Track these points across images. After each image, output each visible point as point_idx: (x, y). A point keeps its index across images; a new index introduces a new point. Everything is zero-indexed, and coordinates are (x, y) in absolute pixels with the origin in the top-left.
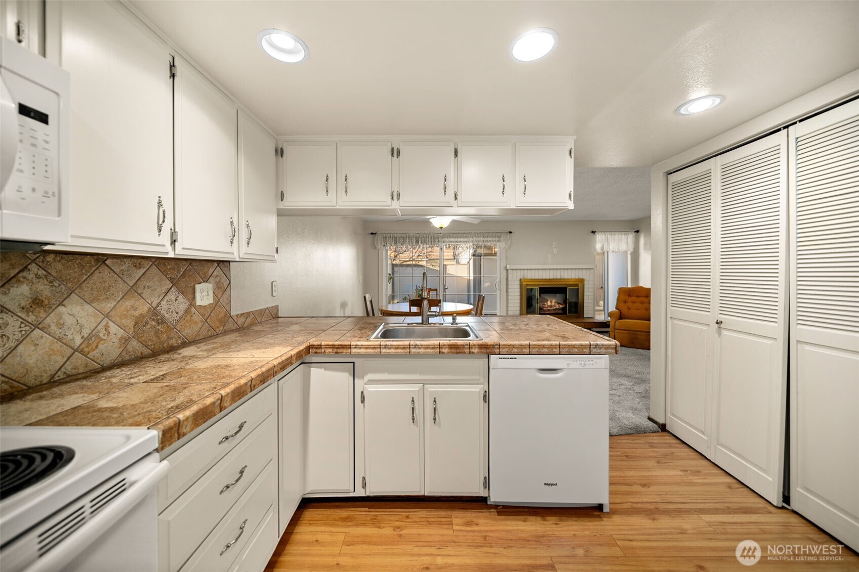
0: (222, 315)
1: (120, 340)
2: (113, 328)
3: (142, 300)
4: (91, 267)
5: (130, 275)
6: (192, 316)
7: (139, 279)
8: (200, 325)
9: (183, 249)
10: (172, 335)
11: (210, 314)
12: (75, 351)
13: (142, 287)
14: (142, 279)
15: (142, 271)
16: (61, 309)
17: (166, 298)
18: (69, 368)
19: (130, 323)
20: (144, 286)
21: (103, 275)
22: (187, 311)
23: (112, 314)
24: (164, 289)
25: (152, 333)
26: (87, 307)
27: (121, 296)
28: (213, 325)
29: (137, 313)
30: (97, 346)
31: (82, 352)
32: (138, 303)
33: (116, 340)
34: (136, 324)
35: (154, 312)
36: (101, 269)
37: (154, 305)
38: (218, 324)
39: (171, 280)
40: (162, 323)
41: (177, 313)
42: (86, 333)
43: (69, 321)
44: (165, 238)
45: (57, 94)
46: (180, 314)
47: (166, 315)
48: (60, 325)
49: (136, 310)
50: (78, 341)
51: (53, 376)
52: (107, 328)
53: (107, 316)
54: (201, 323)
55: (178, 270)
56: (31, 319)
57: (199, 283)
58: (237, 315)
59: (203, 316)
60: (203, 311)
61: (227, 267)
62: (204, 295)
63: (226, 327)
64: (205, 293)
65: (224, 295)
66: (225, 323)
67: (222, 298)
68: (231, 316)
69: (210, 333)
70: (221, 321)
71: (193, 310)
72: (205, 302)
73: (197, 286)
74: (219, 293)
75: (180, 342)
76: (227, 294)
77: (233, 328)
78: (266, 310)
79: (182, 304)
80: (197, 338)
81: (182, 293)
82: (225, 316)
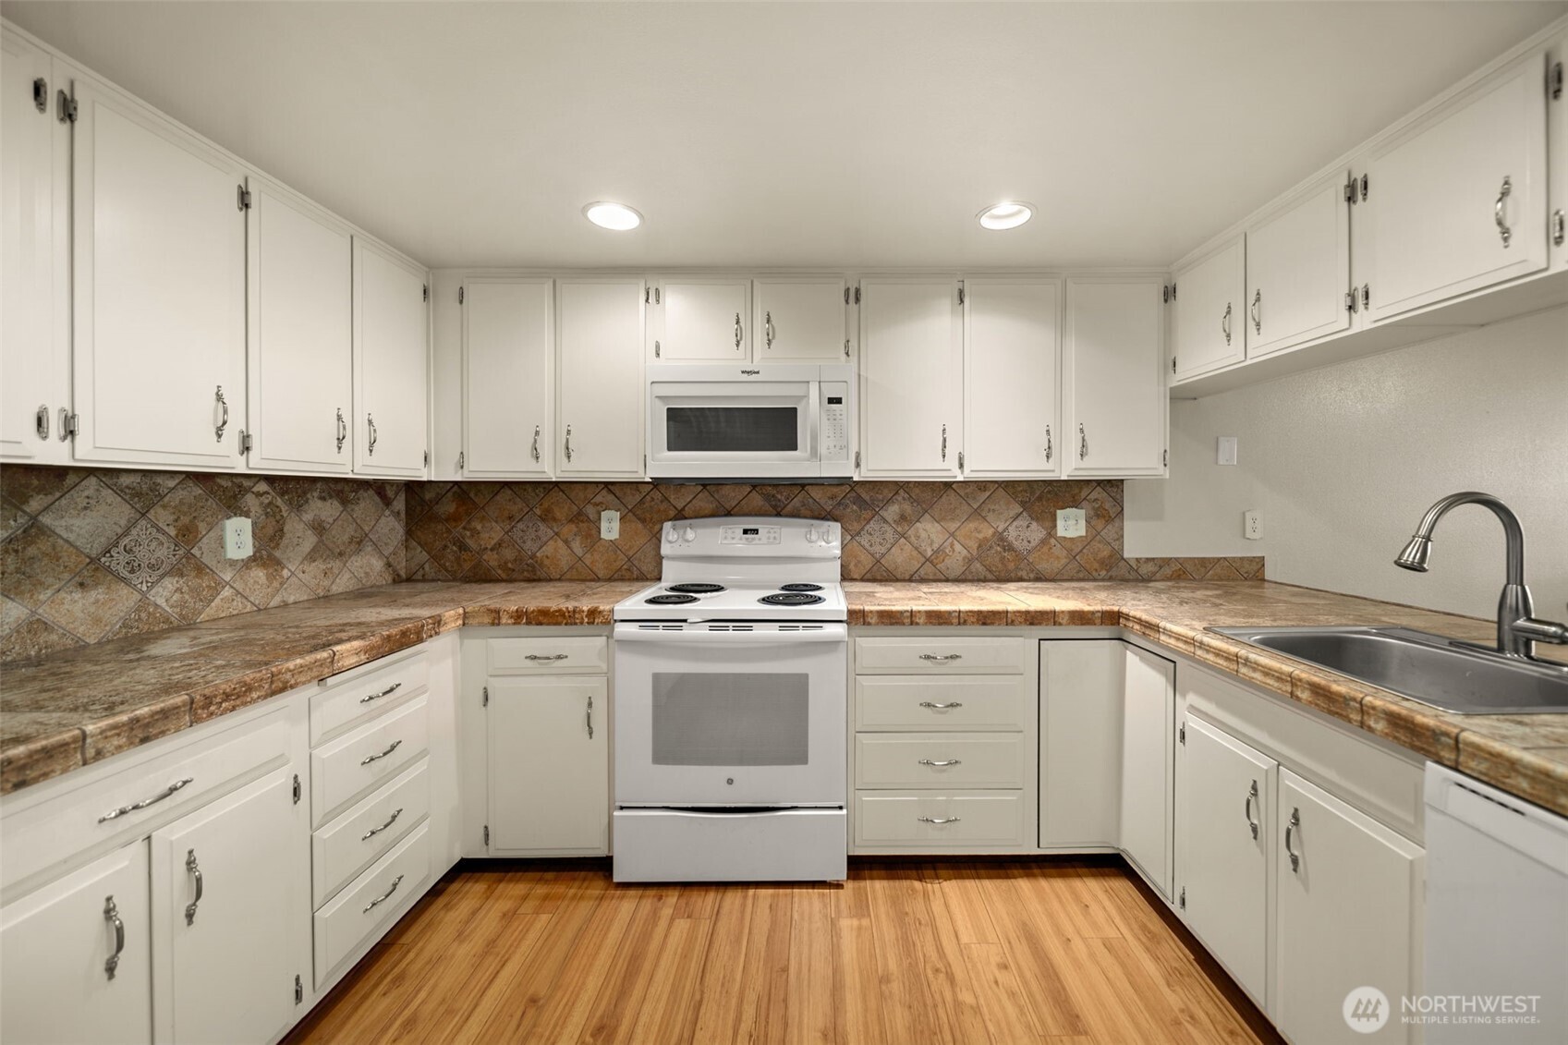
0: (1106, 553)
1: (964, 559)
2: (958, 547)
3: (986, 524)
4: (940, 491)
5: (974, 498)
6: (1051, 548)
7: (983, 502)
8: (1064, 561)
9: (972, 471)
10: (1022, 566)
11: (1081, 551)
12: (928, 560)
13: (986, 509)
14: (987, 501)
15: (988, 494)
16: (918, 524)
17: (1015, 523)
18: (923, 573)
19: (973, 545)
20: (989, 510)
21: (950, 498)
22: (1043, 542)
23: (957, 533)
24: (1012, 513)
25: (997, 559)
26: (937, 525)
27: (966, 517)
28: (1088, 567)
29: (981, 536)
30: (943, 560)
31: (931, 562)
32: (982, 526)
33: (960, 559)
34: (980, 546)
35: (1001, 538)
36: (948, 492)
37: (1000, 529)
38: (1096, 565)
39: (1023, 504)
40: (1009, 550)
41: (1029, 542)
42: (936, 546)
43: (923, 535)
44: (952, 463)
45: (846, 382)
46: (1033, 544)
47: (1014, 542)
48: (918, 537)
49: (979, 532)
50: (929, 553)
51: (912, 576)
52: (952, 545)
53: (952, 535)
54: (1065, 560)
55: (1032, 493)
56: (899, 529)
57: (1063, 508)
58: (1137, 559)
59: (1069, 551)
60: (1068, 545)
61: (1117, 486)
62: (1071, 524)
63: (1113, 573)
64: (1072, 522)
65: (1110, 527)
66: (1111, 568)
67: (1105, 531)
68: (1123, 558)
69: (1081, 575)
70: (1102, 563)
71: (1053, 541)
72: (1071, 534)
73: (1058, 512)
74: (1099, 524)
75: (1032, 576)
76: (1117, 525)
77: (1127, 576)
78: (1222, 561)
79: (1036, 533)
80: (1058, 577)
81: (1037, 520)
82: (1111, 556)
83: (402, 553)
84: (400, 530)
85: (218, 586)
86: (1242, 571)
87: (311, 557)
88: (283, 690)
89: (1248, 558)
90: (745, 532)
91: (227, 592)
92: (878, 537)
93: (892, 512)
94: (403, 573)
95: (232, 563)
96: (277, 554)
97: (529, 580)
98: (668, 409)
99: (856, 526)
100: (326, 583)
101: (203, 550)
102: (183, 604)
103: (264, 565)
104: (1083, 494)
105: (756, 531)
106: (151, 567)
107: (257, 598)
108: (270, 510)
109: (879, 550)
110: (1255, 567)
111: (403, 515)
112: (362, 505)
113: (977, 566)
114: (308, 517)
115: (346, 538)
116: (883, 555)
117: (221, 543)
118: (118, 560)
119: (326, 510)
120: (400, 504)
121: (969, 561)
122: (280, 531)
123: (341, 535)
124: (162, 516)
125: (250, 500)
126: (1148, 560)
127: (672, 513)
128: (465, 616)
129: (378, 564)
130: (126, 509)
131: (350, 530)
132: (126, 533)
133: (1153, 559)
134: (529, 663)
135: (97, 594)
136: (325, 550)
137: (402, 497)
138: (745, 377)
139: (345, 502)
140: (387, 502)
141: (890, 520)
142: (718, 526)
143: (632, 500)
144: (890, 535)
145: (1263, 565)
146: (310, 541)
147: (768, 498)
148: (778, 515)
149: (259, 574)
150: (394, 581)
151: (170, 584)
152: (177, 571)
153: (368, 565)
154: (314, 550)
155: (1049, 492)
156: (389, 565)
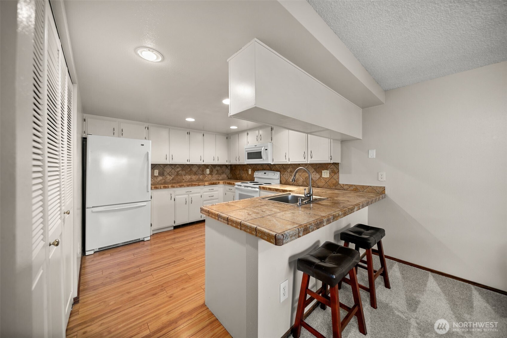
0: (334, 182)
2: (301, 178)
6: (321, 180)
8: (324, 183)
9: (291, 162)
11: (328, 181)
17: (313, 174)
19: (304, 178)
22: (319, 178)
24: (312, 171)
28: (330, 185)
29: (306, 176)
38: (332, 185)
39: (314, 169)
44: (287, 160)
46: (317, 179)
47: (313, 178)
49: (305, 175)
52: (300, 178)
53: (300, 175)
55: (317, 166)
56: (290, 174)
57: (324, 170)
58: (343, 184)
59: (325, 181)
60: (325, 179)
61: (338, 165)
62: (326, 174)
63: (337, 187)
64: (325, 174)
65: (336, 175)
66: (336, 186)
67: (334, 176)
68: (339, 184)
69: (328, 187)
70: (334, 185)
71: (321, 178)
72: (325, 177)
73: (323, 171)
74: (333, 174)
75: (317, 186)
76: (337, 175)
77: (340, 188)
78: (369, 187)
79: (318, 176)
80: (323, 187)
81: (318, 173)
82: (336, 183)
83: (230, 175)
84: (229, 171)
85: (206, 177)
86: (377, 191)
87: (216, 174)
88: (199, 185)
89: (379, 187)
90: (265, 173)
91: (207, 177)
92: (286, 175)
93: (289, 170)
94: (230, 178)
95: (207, 174)
96: (212, 173)
97: (241, 180)
98: (248, 153)
99: (283, 173)
100: (218, 178)
101: (204, 173)
102: (202, 178)
103: (211, 175)
104: (329, 167)
105: (266, 173)
106: (200, 174)
107: (210, 178)
108: (211, 168)
109: (287, 178)
110: (382, 190)
111: (230, 169)
112: (223, 168)
113: (305, 183)
114: (216, 169)
115: (221, 172)
116: (287, 179)
117: (206, 172)
118: (197, 173)
119: (218, 168)
120: (229, 168)
121: (303, 182)
122: (213, 171)
123: (220, 172)
124: (201, 169)
125: (209, 167)
126: (346, 185)
127: (257, 170)
128: (223, 182)
129: (226, 176)
130: (198, 168)
131: (222, 171)
132: (198, 170)
133: (347, 185)
134: (229, 190)
135: (195, 176)
136: (218, 173)
137: (230, 167)
138: (255, 147)
139: (221, 167)
140: (227, 167)
141: (289, 172)
142: (261, 172)
143: (253, 167)
144: (289, 175)
145: (385, 189)
146: (216, 172)
147: (270, 167)
148: (271, 170)
149: (210, 176)
150: (228, 179)
151: (201, 176)
152: (202, 175)
153: (224, 176)
154: (217, 173)
155: (320, 166)
156: (227, 176)
